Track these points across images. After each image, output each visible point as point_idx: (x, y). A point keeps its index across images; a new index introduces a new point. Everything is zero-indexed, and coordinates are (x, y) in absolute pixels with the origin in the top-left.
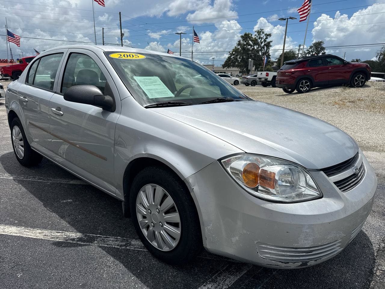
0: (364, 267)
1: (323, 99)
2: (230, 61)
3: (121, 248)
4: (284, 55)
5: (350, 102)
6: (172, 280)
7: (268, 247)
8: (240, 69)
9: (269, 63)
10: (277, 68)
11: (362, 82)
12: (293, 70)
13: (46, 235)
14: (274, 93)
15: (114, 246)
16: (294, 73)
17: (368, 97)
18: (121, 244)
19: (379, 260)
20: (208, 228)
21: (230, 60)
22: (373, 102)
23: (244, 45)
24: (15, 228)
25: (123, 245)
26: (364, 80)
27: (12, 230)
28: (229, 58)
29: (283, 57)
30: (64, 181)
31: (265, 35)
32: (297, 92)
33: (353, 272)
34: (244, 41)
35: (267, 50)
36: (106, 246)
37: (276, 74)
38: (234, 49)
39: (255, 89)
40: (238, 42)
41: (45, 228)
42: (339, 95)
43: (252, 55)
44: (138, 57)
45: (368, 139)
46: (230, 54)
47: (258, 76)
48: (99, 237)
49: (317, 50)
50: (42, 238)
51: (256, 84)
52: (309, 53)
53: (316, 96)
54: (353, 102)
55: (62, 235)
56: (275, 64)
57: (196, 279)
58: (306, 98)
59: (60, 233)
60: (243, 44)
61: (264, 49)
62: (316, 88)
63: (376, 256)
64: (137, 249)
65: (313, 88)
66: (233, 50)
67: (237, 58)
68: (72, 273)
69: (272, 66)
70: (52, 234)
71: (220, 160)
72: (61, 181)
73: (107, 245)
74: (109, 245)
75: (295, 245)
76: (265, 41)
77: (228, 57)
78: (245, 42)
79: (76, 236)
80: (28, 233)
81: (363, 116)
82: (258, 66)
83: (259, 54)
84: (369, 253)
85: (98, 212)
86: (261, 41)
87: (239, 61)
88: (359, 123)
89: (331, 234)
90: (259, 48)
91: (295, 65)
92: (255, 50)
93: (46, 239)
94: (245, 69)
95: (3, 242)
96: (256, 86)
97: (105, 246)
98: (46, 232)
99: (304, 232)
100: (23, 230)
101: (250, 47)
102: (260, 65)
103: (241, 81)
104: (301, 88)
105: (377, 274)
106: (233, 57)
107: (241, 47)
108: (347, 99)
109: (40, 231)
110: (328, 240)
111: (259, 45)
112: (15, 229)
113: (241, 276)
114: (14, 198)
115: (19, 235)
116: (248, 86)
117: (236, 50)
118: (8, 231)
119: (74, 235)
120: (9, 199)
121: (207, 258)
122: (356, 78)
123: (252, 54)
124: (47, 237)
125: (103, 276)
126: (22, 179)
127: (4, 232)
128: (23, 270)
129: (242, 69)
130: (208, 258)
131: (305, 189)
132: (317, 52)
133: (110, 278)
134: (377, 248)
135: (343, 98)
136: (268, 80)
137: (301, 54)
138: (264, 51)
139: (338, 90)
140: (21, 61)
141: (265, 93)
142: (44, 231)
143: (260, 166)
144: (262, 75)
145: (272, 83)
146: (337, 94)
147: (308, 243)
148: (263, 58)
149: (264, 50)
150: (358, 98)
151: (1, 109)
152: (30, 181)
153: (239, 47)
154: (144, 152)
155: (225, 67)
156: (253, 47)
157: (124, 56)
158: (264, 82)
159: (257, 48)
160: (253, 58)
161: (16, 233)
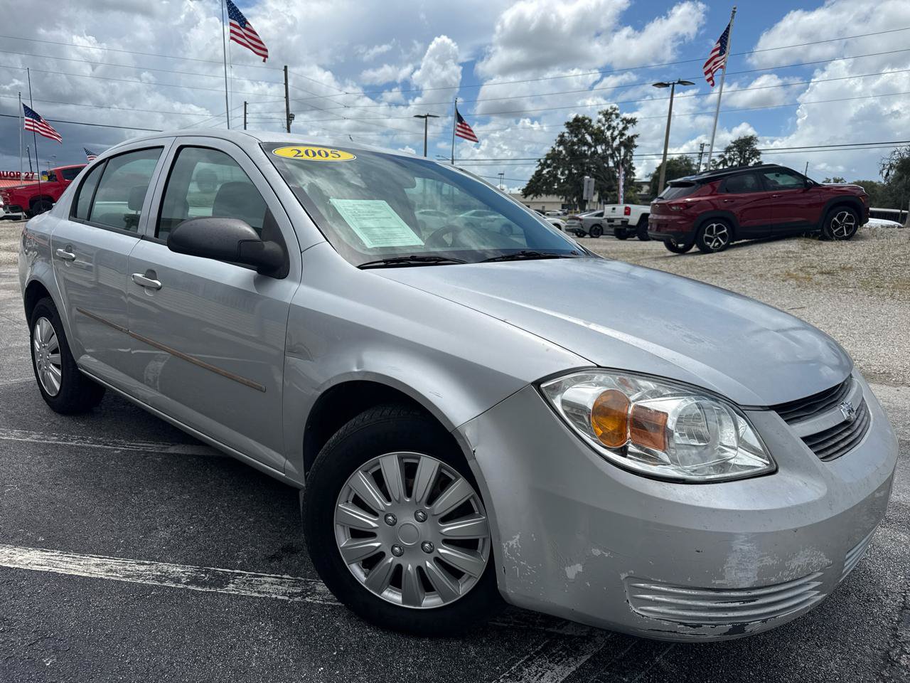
0: (871, 646)
1: (758, 265)
2: (539, 181)
3: (291, 600)
4: (667, 167)
5: (822, 273)
6: (415, 675)
7: (652, 587)
8: (563, 200)
9: (631, 184)
10: (651, 197)
11: (849, 228)
12: (689, 200)
13: (111, 571)
14: (643, 253)
15: (274, 596)
16: (691, 206)
17: (864, 262)
18: (291, 590)
19: (905, 631)
20: (508, 544)
21: (541, 178)
22: (875, 273)
23: (574, 144)
24: (38, 552)
25: (296, 593)
26: (853, 224)
27: (31, 559)
28: (538, 174)
29: (664, 172)
30: (153, 448)
31: (622, 121)
32: (698, 249)
33: (843, 659)
34: (573, 135)
35: (625, 155)
36: (256, 595)
37: (647, 209)
38: (550, 152)
39: (599, 244)
40: (559, 136)
41: (110, 554)
42: (797, 258)
43: (592, 166)
44: (339, 156)
45: (868, 357)
46: (541, 164)
47: (605, 214)
48: (240, 574)
49: (742, 156)
50: (103, 576)
51: (602, 234)
52: (724, 162)
53: (742, 259)
54: (828, 273)
55: (150, 571)
56: (646, 188)
57: (473, 671)
58: (720, 265)
59: (146, 564)
60: (570, 141)
61: (620, 154)
62: (743, 241)
63: (898, 622)
64: (330, 603)
65: (736, 242)
66: (548, 155)
67: (557, 174)
68: (176, 656)
69: (638, 193)
70: (127, 567)
71: (537, 384)
72: (147, 446)
73: (259, 592)
74: (264, 592)
75: (717, 583)
76: (622, 134)
77: (537, 172)
78: (576, 136)
79: (183, 573)
80: (71, 566)
81: (853, 306)
82: (606, 192)
83: (608, 164)
84: (880, 615)
85: (235, 517)
86: (612, 134)
87: (562, 181)
88: (846, 320)
89: (799, 556)
90: (608, 150)
91: (694, 187)
92: (599, 155)
93: (112, 578)
94: (575, 200)
95: (10, 584)
96: (601, 236)
97: (253, 595)
98: (112, 563)
99: (736, 551)
100: (57, 558)
101: (586, 148)
102: (610, 189)
103: (566, 226)
104: (706, 241)
105: (902, 662)
106: (548, 172)
107: (565, 149)
108: (816, 267)
109: (98, 561)
110: (792, 570)
111: (607, 144)
112: (38, 556)
113: (578, 666)
114: (35, 485)
115: (46, 568)
116: (582, 237)
117: (554, 156)
118: (21, 561)
119: (178, 569)
120: (23, 487)
121: (496, 624)
122: (836, 219)
123: (592, 164)
124: (114, 574)
125: (251, 664)
126: (53, 442)
127: (11, 561)
128: (56, 650)
129: (568, 198)
130: (500, 624)
131: (735, 452)
132: (742, 162)
133: (267, 669)
134: (900, 602)
135: (805, 265)
136: (629, 223)
137: (706, 165)
138: (619, 158)
139: (793, 246)
140: (51, 176)
141: (622, 252)
142: (109, 561)
143: (632, 398)
144: (615, 211)
145: (640, 231)
146: (791, 255)
147: (745, 577)
148: (617, 175)
149: (620, 156)
150: (840, 265)
151: (3, 283)
152: (72, 446)
153: (561, 148)
154: (358, 368)
155: (530, 194)
156: (593, 149)
157: (307, 152)
158: (620, 229)
159: (605, 151)
160: (593, 174)
161: (42, 565)
